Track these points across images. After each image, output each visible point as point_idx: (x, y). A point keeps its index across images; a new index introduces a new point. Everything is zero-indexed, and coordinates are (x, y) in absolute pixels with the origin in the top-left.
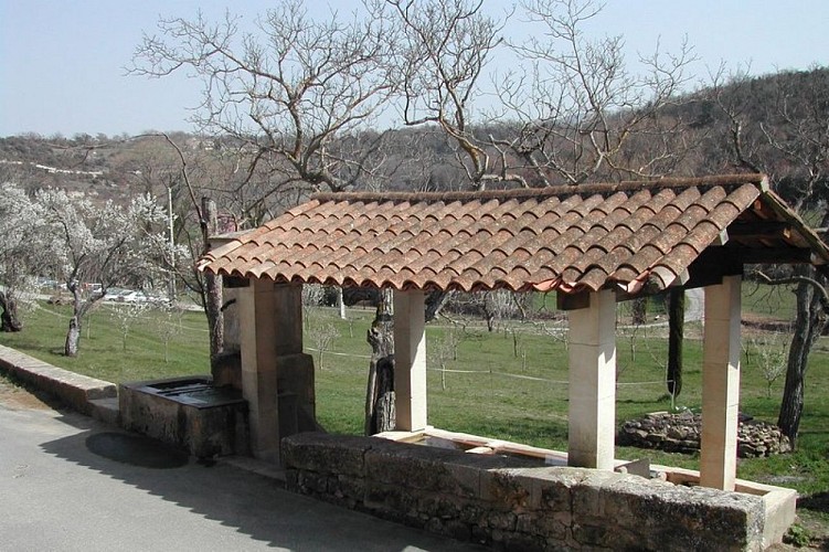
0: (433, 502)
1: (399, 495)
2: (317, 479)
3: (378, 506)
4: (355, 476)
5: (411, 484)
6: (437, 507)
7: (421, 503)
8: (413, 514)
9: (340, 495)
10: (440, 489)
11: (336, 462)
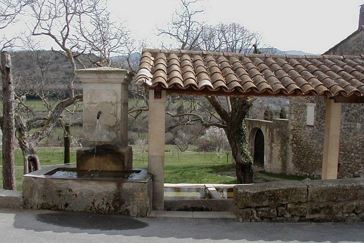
0: (353, 206)
1: (332, 206)
2: (269, 210)
3: (316, 216)
4: (300, 203)
5: (339, 199)
6: (355, 208)
7: (345, 208)
8: (340, 215)
9: (288, 216)
10: (357, 198)
11: (287, 197)
